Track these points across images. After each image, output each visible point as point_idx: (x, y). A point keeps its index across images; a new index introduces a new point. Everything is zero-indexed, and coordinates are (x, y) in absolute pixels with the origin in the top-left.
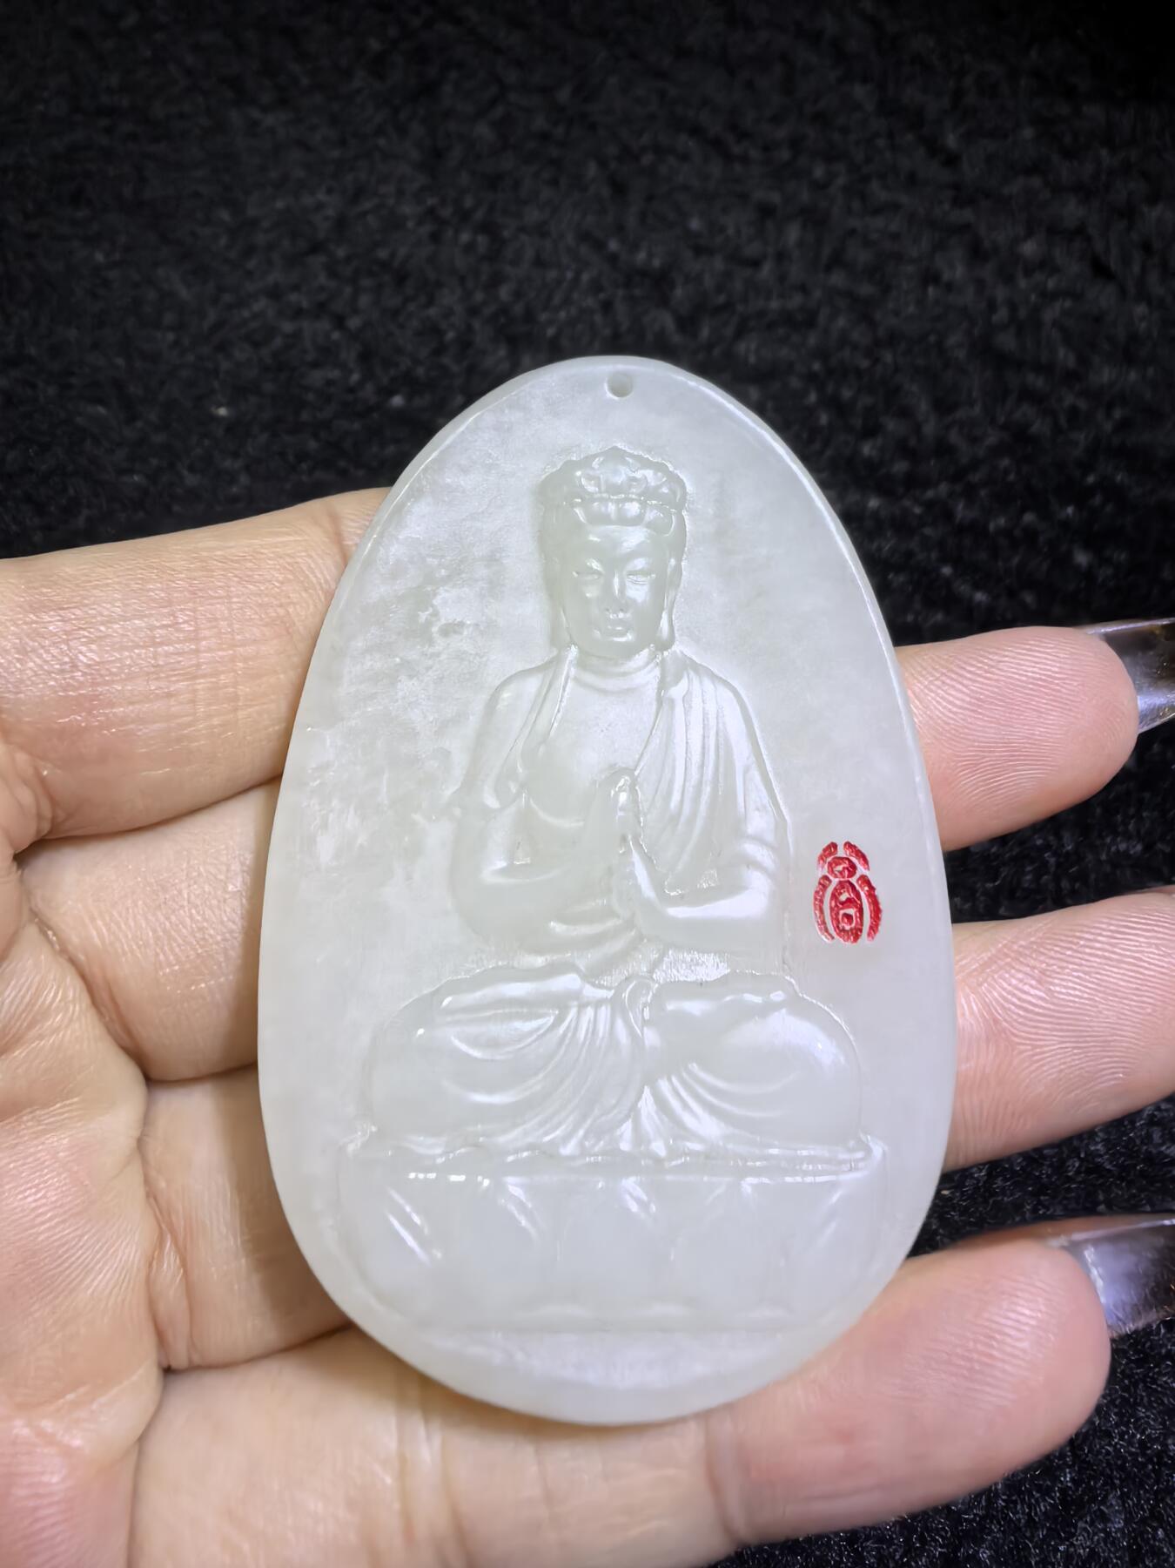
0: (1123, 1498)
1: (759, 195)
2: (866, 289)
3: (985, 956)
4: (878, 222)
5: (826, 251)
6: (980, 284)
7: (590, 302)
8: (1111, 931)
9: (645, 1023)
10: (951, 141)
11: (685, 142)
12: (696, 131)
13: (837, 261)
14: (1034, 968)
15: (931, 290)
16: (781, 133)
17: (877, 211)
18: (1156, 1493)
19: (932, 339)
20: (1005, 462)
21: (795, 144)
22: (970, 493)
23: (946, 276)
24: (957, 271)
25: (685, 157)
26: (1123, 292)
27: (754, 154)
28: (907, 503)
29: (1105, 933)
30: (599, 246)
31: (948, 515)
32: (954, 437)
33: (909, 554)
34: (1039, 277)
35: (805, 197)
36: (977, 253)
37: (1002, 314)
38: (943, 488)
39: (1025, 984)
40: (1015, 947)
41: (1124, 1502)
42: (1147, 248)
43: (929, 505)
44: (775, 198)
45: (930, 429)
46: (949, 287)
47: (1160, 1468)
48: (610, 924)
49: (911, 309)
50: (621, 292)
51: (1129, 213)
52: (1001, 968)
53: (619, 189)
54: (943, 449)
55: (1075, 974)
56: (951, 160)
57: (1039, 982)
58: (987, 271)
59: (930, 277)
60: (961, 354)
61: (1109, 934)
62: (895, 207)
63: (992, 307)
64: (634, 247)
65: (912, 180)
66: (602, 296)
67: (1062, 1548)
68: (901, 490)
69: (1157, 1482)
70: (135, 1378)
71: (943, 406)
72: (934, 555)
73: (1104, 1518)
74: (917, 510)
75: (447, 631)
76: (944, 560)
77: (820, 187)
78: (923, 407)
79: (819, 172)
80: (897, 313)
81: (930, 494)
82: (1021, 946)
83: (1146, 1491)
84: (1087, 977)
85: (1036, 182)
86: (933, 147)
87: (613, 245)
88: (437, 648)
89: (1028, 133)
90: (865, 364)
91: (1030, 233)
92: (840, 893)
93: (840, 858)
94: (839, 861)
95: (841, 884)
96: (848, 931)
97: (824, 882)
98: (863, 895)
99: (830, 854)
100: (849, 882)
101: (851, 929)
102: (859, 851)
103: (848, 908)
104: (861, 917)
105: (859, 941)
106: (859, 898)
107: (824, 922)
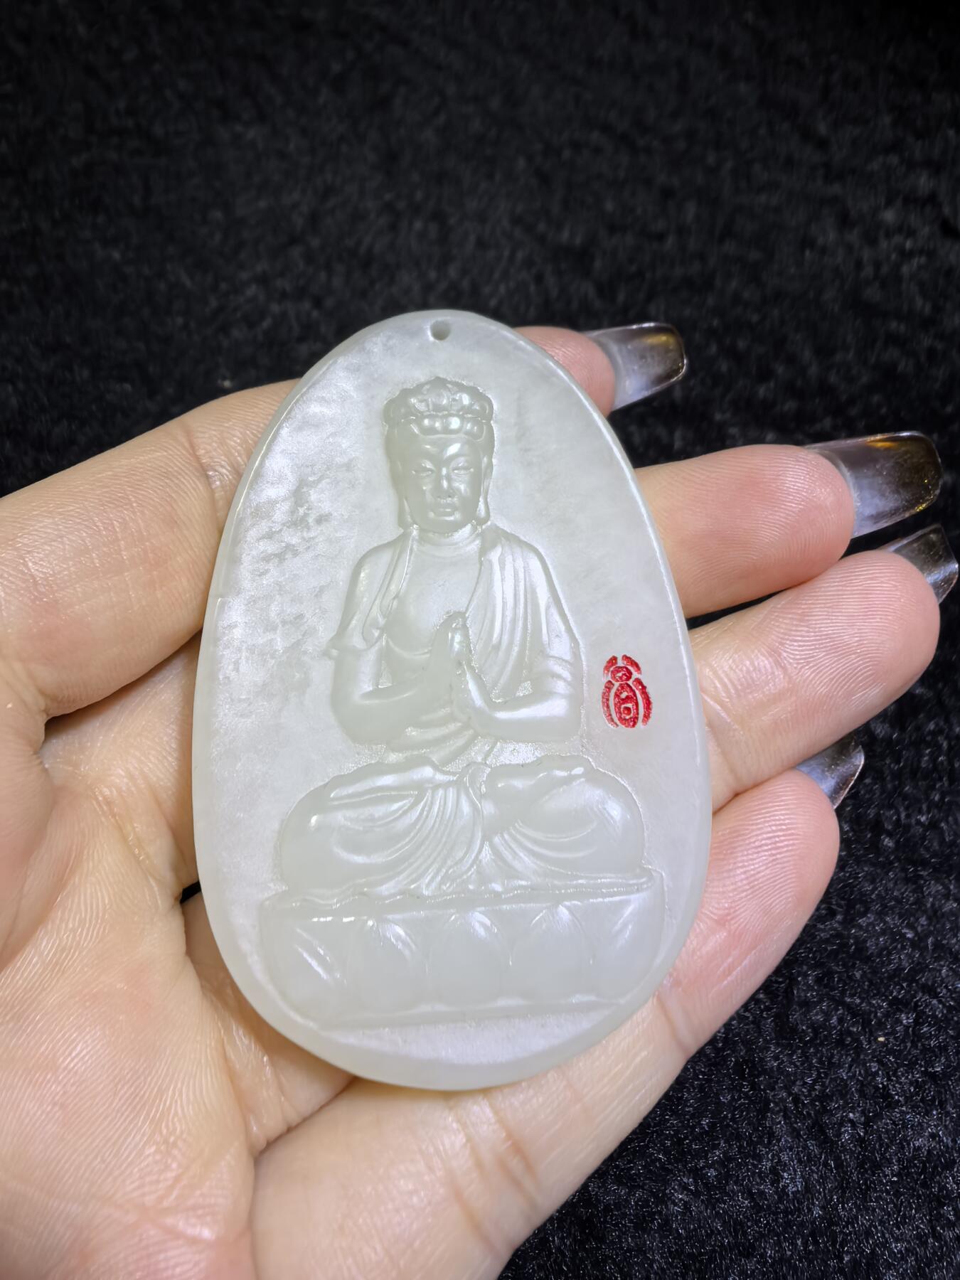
9: (482, 797)
48: (452, 727)
75: (321, 520)
88: (312, 534)
92: (621, 693)
93: (620, 667)
94: (619, 669)
95: (622, 687)
96: (628, 720)
97: (609, 686)
98: (638, 693)
99: (613, 665)
100: (627, 684)
101: (631, 718)
102: (633, 661)
103: (627, 702)
104: (637, 709)
105: (636, 726)
106: (635, 695)
107: (610, 715)
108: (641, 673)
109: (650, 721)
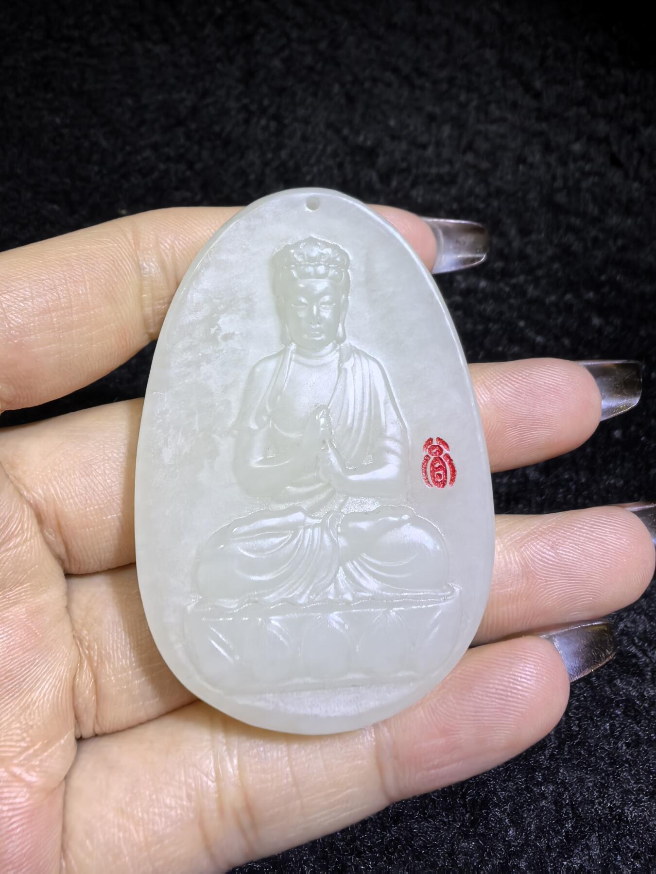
0: (600, 837)
1: (429, 108)
2: (485, 165)
3: (525, 533)
4: (493, 128)
5: (464, 142)
6: (549, 165)
7: (331, 162)
8: (591, 524)
9: (338, 534)
10: (538, 84)
11: (389, 76)
12: (396, 70)
13: (470, 147)
14: (549, 540)
15: (521, 167)
16: (443, 74)
17: (493, 122)
18: (617, 836)
19: (520, 194)
20: (556, 266)
21: (451, 80)
22: (536, 281)
23: (530, 159)
24: (536, 157)
25: (389, 85)
26: (626, 176)
27: (428, 85)
28: (502, 285)
29: (588, 525)
30: (338, 131)
31: (524, 293)
32: (529, 250)
33: (501, 313)
34: (580, 163)
35: (454, 111)
36: (547, 148)
37: (559, 183)
38: (522, 278)
39: (545, 548)
40: (540, 529)
41: (599, 840)
42: (641, 151)
43: (514, 287)
44: (438, 110)
45: (516, 244)
46: (531, 166)
47: (620, 822)
49: (509, 177)
50: (348, 159)
51: (633, 131)
52: (533, 540)
53: (351, 99)
54: (523, 256)
55: (571, 545)
56: (537, 96)
57: (552, 547)
58: (552, 159)
59: (521, 160)
60: (536, 204)
61: (590, 525)
62: (503, 120)
63: (554, 178)
64: (357, 133)
65: (514, 106)
66: (338, 160)
67: (565, 863)
68: (498, 277)
69: (618, 829)
70: (62, 741)
71: (524, 232)
72: (515, 315)
73: (588, 848)
74: (507, 289)
75: (226, 337)
76: (520, 317)
77: (463, 106)
78: (513, 232)
79: (463, 97)
80: (501, 178)
81: (514, 281)
82: (543, 529)
83: (612, 834)
84: (577, 547)
85: (583, 111)
86: (528, 88)
87: (346, 131)
88: (220, 348)
89: (581, 83)
90: (481, 206)
91: (577, 139)
92: (435, 464)
93: (435, 446)
94: (434, 447)
95: (436, 459)
96: (439, 482)
97: (427, 458)
98: (446, 463)
99: (429, 444)
100: (439, 457)
101: (441, 481)
102: (444, 442)
103: (439, 470)
104: (446, 475)
105: (445, 487)
106: (445, 465)
107: (427, 478)
108: (449, 450)
109: (455, 484)
